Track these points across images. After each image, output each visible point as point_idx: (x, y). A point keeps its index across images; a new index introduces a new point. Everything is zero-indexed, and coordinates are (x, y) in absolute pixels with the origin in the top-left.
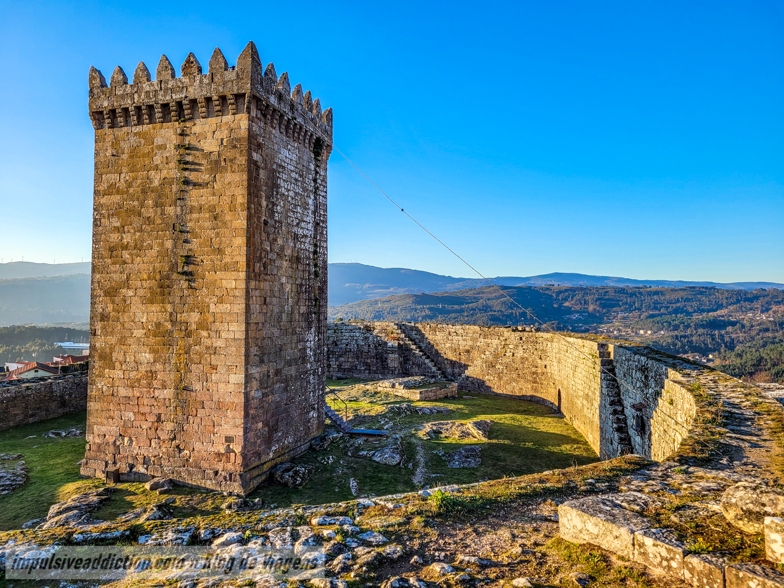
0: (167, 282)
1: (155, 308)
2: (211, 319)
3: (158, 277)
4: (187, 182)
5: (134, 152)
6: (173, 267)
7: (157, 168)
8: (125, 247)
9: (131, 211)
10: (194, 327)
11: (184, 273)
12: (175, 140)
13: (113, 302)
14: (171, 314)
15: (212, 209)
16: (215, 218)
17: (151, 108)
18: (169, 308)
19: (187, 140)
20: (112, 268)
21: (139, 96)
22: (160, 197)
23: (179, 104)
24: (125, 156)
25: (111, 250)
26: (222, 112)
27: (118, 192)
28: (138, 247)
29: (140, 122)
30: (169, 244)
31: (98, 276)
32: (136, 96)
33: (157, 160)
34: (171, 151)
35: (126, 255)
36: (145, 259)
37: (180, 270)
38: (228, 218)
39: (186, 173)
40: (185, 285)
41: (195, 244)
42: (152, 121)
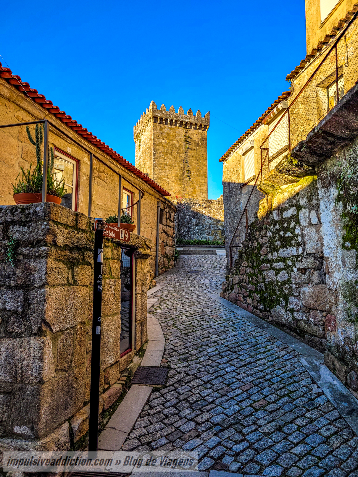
0: (182, 178)
1: (178, 186)
2: (197, 191)
3: (178, 176)
4: (188, 148)
5: (168, 134)
6: (184, 174)
7: (177, 141)
8: (166, 165)
9: (167, 153)
10: (191, 193)
11: (188, 176)
12: (183, 134)
13: (162, 182)
14: (183, 188)
15: (196, 157)
16: (197, 160)
17: (176, 121)
18: (183, 186)
19: (188, 135)
20: (161, 171)
21: (173, 116)
22: (178, 150)
23: (187, 123)
24: (165, 134)
25: (161, 164)
26: (200, 129)
27: (163, 146)
28: (171, 165)
29: (171, 125)
30: (182, 166)
31: (155, 173)
32: (171, 116)
33: (177, 138)
34: (182, 137)
35: (166, 167)
36: (174, 169)
37: (186, 174)
38: (201, 161)
39: (188, 145)
40: (188, 180)
41: (191, 167)
42: (175, 125)
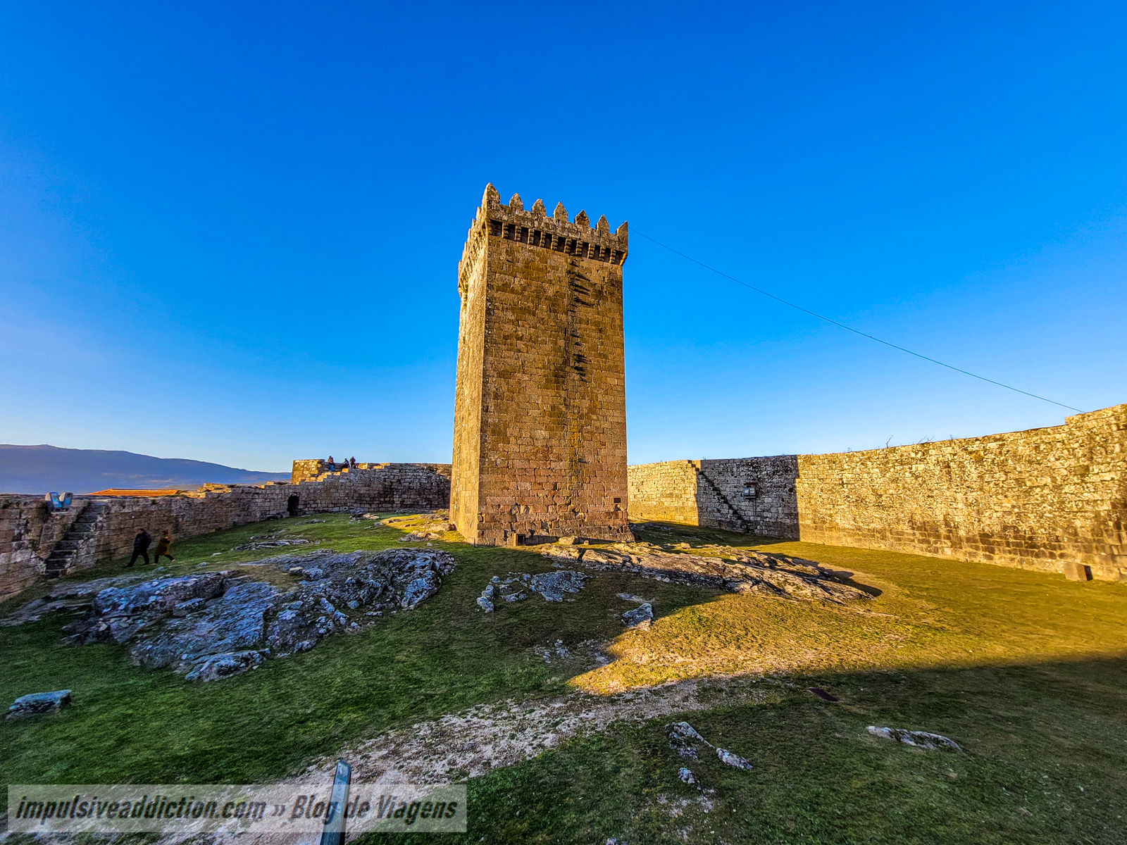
0: (561, 373)
1: (550, 392)
2: (599, 406)
3: (552, 368)
4: (578, 300)
5: (527, 264)
6: (566, 362)
7: (550, 282)
8: (521, 339)
9: (525, 310)
10: (585, 411)
11: (577, 368)
12: (566, 267)
13: (508, 383)
14: (565, 400)
15: (597, 324)
16: (600, 331)
17: (548, 236)
18: (563, 394)
19: (576, 270)
20: (506, 353)
21: (540, 224)
22: (553, 305)
23: (574, 242)
24: (520, 265)
25: (506, 338)
26: (605, 259)
27: (513, 291)
28: (533, 341)
29: (535, 243)
30: (561, 343)
31: (491, 358)
32: (536, 223)
33: (550, 276)
34: (562, 273)
35: (521, 345)
36: (540, 351)
37: (572, 364)
38: (610, 332)
39: (576, 293)
40: (577, 377)
41: (584, 348)
42: (547, 246)
